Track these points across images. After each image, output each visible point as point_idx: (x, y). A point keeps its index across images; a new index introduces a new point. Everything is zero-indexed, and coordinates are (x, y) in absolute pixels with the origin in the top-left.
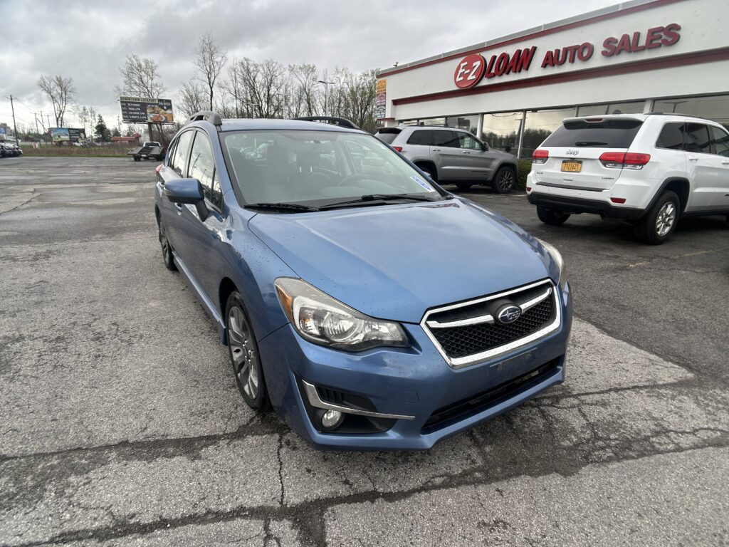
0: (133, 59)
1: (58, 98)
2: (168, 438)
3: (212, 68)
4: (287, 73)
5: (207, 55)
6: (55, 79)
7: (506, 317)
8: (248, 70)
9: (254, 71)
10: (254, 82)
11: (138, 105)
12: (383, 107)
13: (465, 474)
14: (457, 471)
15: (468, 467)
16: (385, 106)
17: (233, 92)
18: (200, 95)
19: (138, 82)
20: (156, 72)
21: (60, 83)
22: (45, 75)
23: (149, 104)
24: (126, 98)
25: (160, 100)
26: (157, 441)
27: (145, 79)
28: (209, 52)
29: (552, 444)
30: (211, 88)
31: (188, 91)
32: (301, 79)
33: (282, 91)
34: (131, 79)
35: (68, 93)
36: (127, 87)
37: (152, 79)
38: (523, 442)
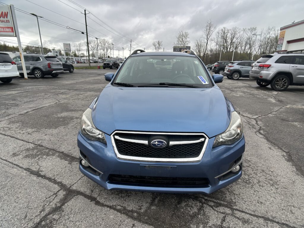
0: (181, 32)
1: (157, 48)
2: (72, 155)
3: (209, 33)
4: (242, 32)
5: (208, 28)
6: (157, 42)
7: (155, 144)
8: (224, 32)
9: (227, 32)
10: (226, 37)
11: (179, 49)
12: (281, 45)
13: (132, 211)
14: (130, 208)
15: (136, 210)
16: (282, 44)
17: (216, 42)
18: (202, 44)
19: (181, 40)
20: (188, 36)
21: (159, 43)
22: (155, 41)
23: (183, 48)
24: (175, 47)
25: (187, 47)
26: (69, 155)
27: (184, 39)
28: (209, 27)
29: (186, 223)
30: (207, 41)
31: (198, 43)
32: (248, 34)
33: (239, 40)
34: (179, 40)
35: (160, 46)
36: (177, 43)
37: (186, 39)
38: (174, 214)
